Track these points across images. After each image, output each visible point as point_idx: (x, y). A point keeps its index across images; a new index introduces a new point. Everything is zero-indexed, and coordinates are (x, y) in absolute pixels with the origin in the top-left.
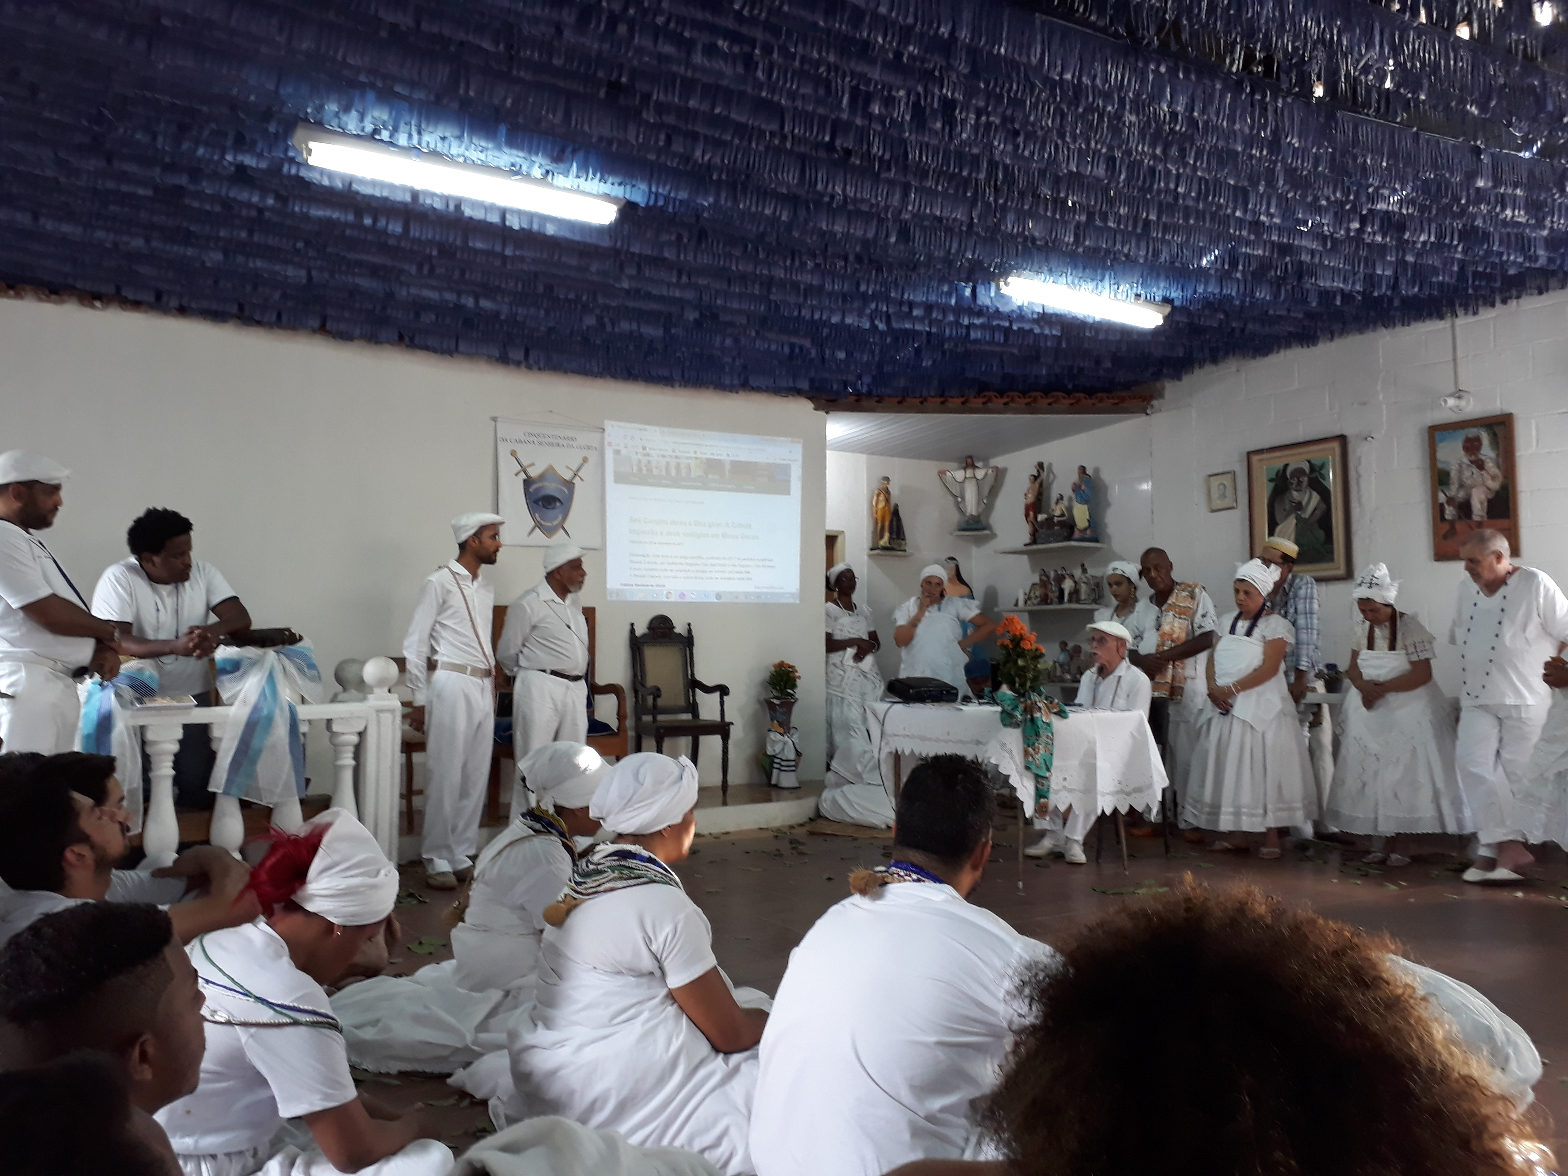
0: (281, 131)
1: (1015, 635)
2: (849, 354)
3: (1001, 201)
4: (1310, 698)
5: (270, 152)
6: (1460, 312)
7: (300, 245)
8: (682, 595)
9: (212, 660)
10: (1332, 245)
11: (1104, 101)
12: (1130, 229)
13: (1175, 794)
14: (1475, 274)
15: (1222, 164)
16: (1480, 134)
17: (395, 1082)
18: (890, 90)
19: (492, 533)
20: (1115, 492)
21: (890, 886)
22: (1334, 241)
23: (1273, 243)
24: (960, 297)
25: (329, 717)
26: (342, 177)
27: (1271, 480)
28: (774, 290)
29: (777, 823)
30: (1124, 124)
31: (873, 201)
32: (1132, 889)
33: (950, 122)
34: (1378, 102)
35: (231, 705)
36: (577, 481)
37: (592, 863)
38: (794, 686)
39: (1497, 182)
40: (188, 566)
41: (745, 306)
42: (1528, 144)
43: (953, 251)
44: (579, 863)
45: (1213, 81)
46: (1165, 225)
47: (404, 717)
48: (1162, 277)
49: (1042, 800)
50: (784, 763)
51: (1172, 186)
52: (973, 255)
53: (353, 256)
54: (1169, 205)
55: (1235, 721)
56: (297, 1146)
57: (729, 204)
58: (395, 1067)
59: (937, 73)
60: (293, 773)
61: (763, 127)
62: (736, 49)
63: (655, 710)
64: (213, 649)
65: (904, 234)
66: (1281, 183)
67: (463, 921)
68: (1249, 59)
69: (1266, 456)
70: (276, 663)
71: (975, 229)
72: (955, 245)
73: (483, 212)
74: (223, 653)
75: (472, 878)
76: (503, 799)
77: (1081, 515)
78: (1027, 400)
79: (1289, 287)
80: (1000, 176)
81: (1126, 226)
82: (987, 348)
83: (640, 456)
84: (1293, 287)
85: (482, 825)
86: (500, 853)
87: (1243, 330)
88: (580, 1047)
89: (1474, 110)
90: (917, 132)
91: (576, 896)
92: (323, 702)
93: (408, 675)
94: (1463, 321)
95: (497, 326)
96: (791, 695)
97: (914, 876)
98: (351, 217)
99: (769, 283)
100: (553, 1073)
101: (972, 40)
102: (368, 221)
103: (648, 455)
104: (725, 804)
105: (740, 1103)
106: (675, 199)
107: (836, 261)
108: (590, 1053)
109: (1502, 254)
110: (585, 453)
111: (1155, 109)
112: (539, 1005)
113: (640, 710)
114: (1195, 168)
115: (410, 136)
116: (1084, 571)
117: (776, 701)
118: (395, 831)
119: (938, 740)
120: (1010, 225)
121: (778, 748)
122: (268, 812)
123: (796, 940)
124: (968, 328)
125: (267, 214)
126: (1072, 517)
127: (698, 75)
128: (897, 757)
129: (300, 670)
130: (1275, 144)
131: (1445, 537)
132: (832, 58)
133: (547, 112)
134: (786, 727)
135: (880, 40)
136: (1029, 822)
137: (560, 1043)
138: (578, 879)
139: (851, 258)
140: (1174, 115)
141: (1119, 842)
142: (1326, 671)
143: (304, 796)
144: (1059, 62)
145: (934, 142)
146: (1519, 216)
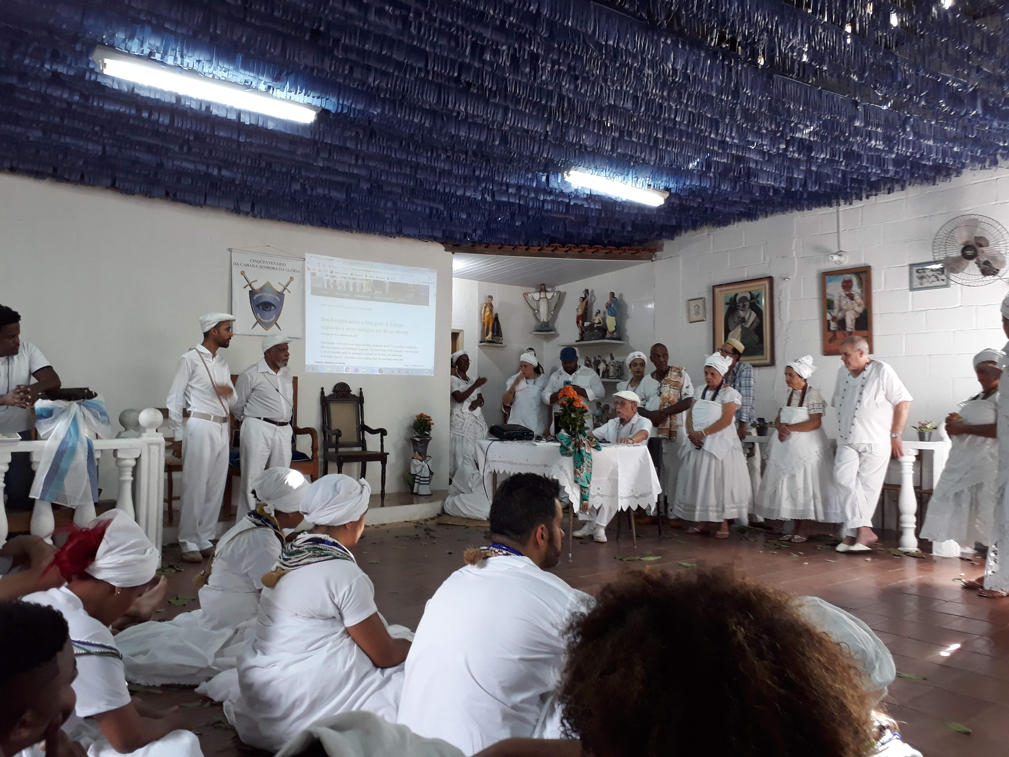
0: (84, 50)
1: (570, 398)
2: (469, 215)
3: (566, 121)
4: (748, 439)
5: (76, 64)
6: (842, 202)
7: (97, 129)
8: (356, 370)
9: (33, 409)
10: (770, 158)
11: (632, 60)
12: (646, 143)
13: (666, 497)
14: (852, 179)
15: (704, 104)
16: (858, 93)
17: (159, 692)
18: (497, 46)
19: (227, 327)
20: (632, 309)
21: (490, 559)
22: (770, 155)
23: (733, 155)
24: (539, 182)
25: (115, 448)
26: (128, 83)
27: (727, 304)
28: (419, 172)
29: (417, 518)
30: (644, 75)
31: (485, 117)
32: (638, 558)
33: (535, 69)
34: (799, 70)
35: (46, 439)
36: (285, 292)
37: (295, 546)
38: (429, 430)
39: (867, 124)
40: (18, 345)
41: (400, 181)
42: (886, 101)
43: (535, 152)
44: (286, 546)
45: (699, 51)
46: (667, 141)
47: (167, 448)
48: (665, 174)
49: (585, 502)
50: (422, 479)
51: (673, 116)
52: (548, 155)
53: (133, 138)
54: (670, 128)
55: (705, 453)
56: (91, 737)
57: (391, 114)
58: (158, 682)
59: (527, 36)
60: (89, 485)
61: (414, 64)
62: (397, 13)
63: (337, 445)
64: (33, 401)
65: (504, 140)
66: (739, 117)
67: (207, 583)
68: (722, 39)
69: (724, 288)
70: (78, 411)
71: (549, 139)
72: (536, 149)
73: (225, 112)
74: (41, 404)
75: (214, 556)
76: (233, 503)
77: (611, 323)
78: (579, 250)
79: (741, 183)
80: (566, 105)
81: (644, 141)
82: (555, 215)
83: (328, 277)
84: (744, 183)
85: (220, 520)
86: (233, 539)
87: (712, 209)
88: (286, 666)
89: (855, 78)
90: (514, 74)
91: (284, 568)
92: (111, 438)
93: (170, 421)
94: (844, 208)
95: (233, 189)
96: (428, 435)
97: (504, 552)
98: (133, 112)
99: (416, 167)
100: (267, 684)
101: (550, 15)
102: (145, 115)
103: (334, 277)
104: (382, 505)
105: (391, 700)
106: (355, 109)
107: (460, 155)
108: (292, 670)
109: (867, 168)
110: (292, 274)
111: (664, 67)
112: (258, 639)
113: (327, 444)
114: (687, 106)
115: (175, 58)
116: (612, 358)
117: (418, 439)
118: (161, 524)
119: (521, 464)
120: (571, 137)
121: (418, 469)
122: (72, 512)
123: (430, 595)
124: (544, 201)
125: (74, 107)
126: (605, 324)
127: (372, 29)
128: (495, 475)
129: (95, 416)
130: (736, 94)
131: (831, 341)
132: (460, 22)
133: (270, 47)
134: (424, 456)
135: (491, 12)
136: (575, 516)
137: (273, 664)
138: (286, 557)
139: (470, 153)
140: (674, 70)
141: (630, 528)
142: (757, 423)
143: (97, 501)
144: (605, 33)
145: (524, 80)
146: (879, 145)
